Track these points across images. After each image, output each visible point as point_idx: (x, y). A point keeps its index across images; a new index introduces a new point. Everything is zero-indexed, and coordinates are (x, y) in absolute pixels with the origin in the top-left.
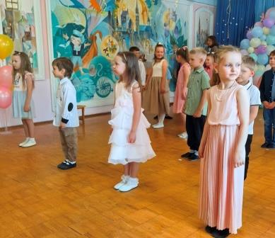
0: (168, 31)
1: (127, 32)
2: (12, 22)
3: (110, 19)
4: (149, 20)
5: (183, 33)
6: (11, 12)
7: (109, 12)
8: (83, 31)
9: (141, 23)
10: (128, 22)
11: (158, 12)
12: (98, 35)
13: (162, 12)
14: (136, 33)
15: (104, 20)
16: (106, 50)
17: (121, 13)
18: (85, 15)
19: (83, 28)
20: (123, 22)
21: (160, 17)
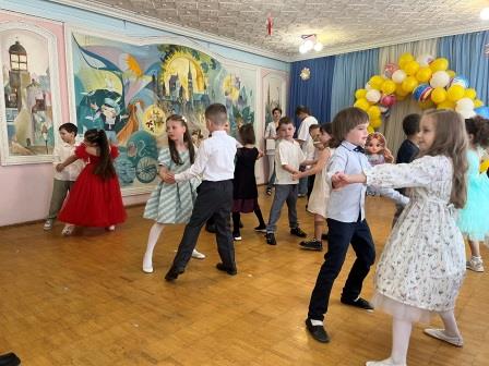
0: (231, 101)
1: (177, 102)
2: (18, 87)
3: (155, 85)
4: (205, 88)
5: (249, 104)
6: (18, 75)
7: (154, 77)
8: (119, 99)
9: (196, 91)
10: (178, 89)
11: (218, 78)
12: (138, 105)
13: (222, 78)
14: (189, 103)
15: (146, 87)
16: (149, 124)
17: (169, 78)
18: (121, 79)
19: (118, 95)
20: (172, 89)
21: (220, 83)
